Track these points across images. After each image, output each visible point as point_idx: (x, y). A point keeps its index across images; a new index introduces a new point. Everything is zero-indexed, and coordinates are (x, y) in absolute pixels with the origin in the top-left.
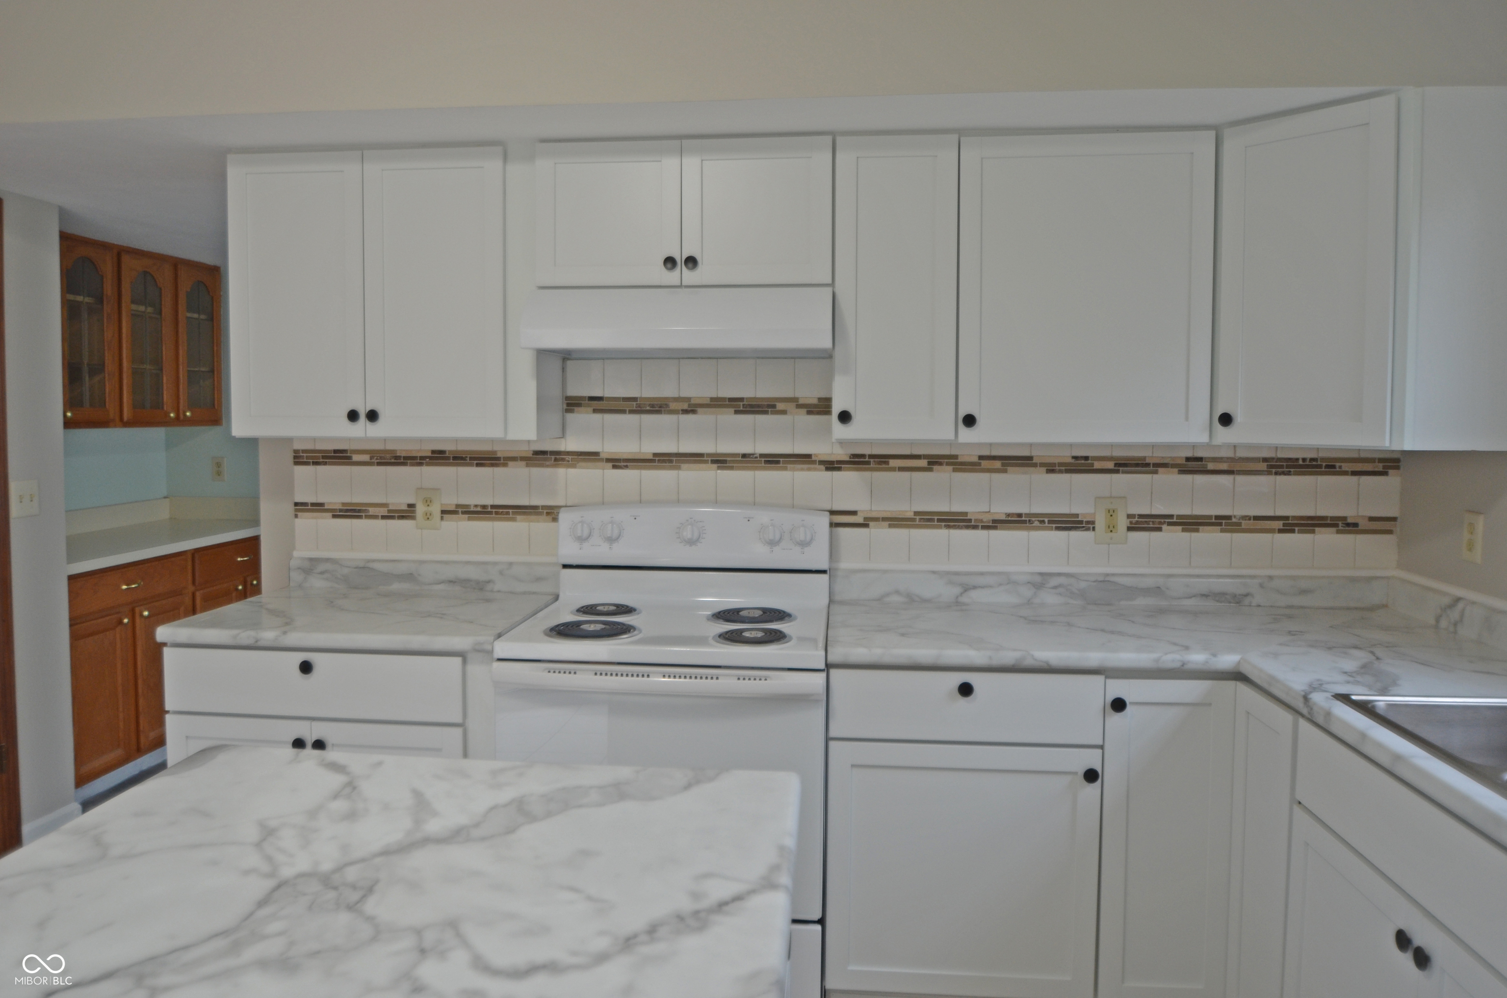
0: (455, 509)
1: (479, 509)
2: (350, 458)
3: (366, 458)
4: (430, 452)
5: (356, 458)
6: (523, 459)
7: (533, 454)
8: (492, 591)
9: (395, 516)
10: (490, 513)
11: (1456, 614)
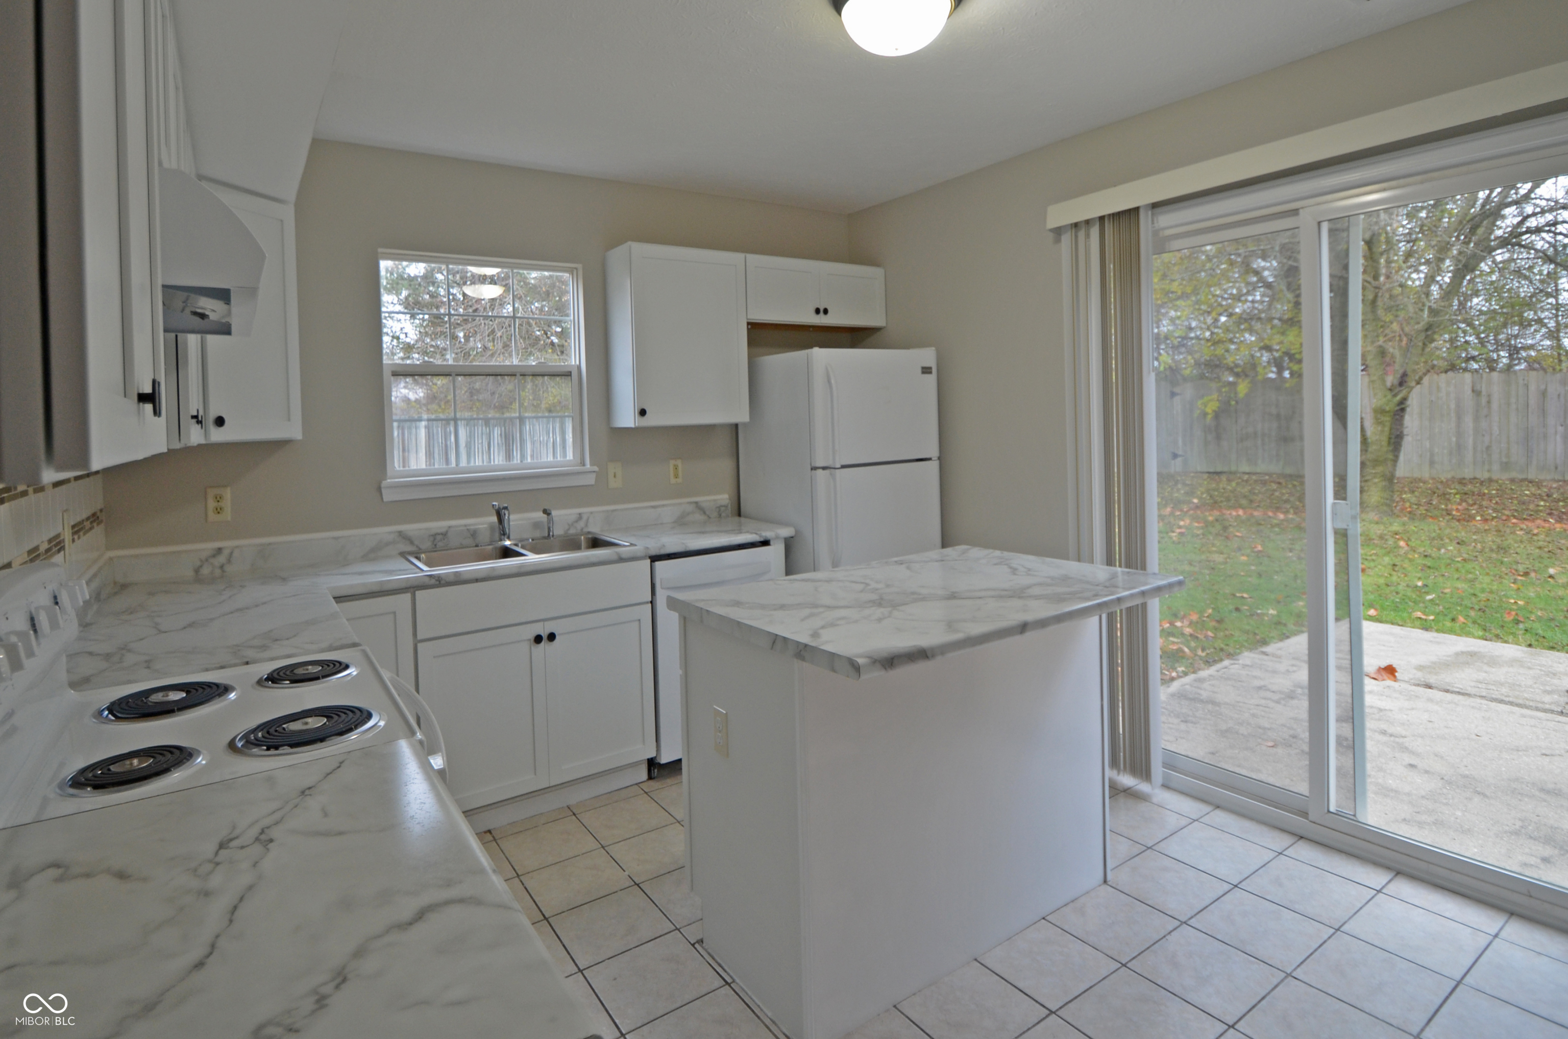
11: (222, 559)
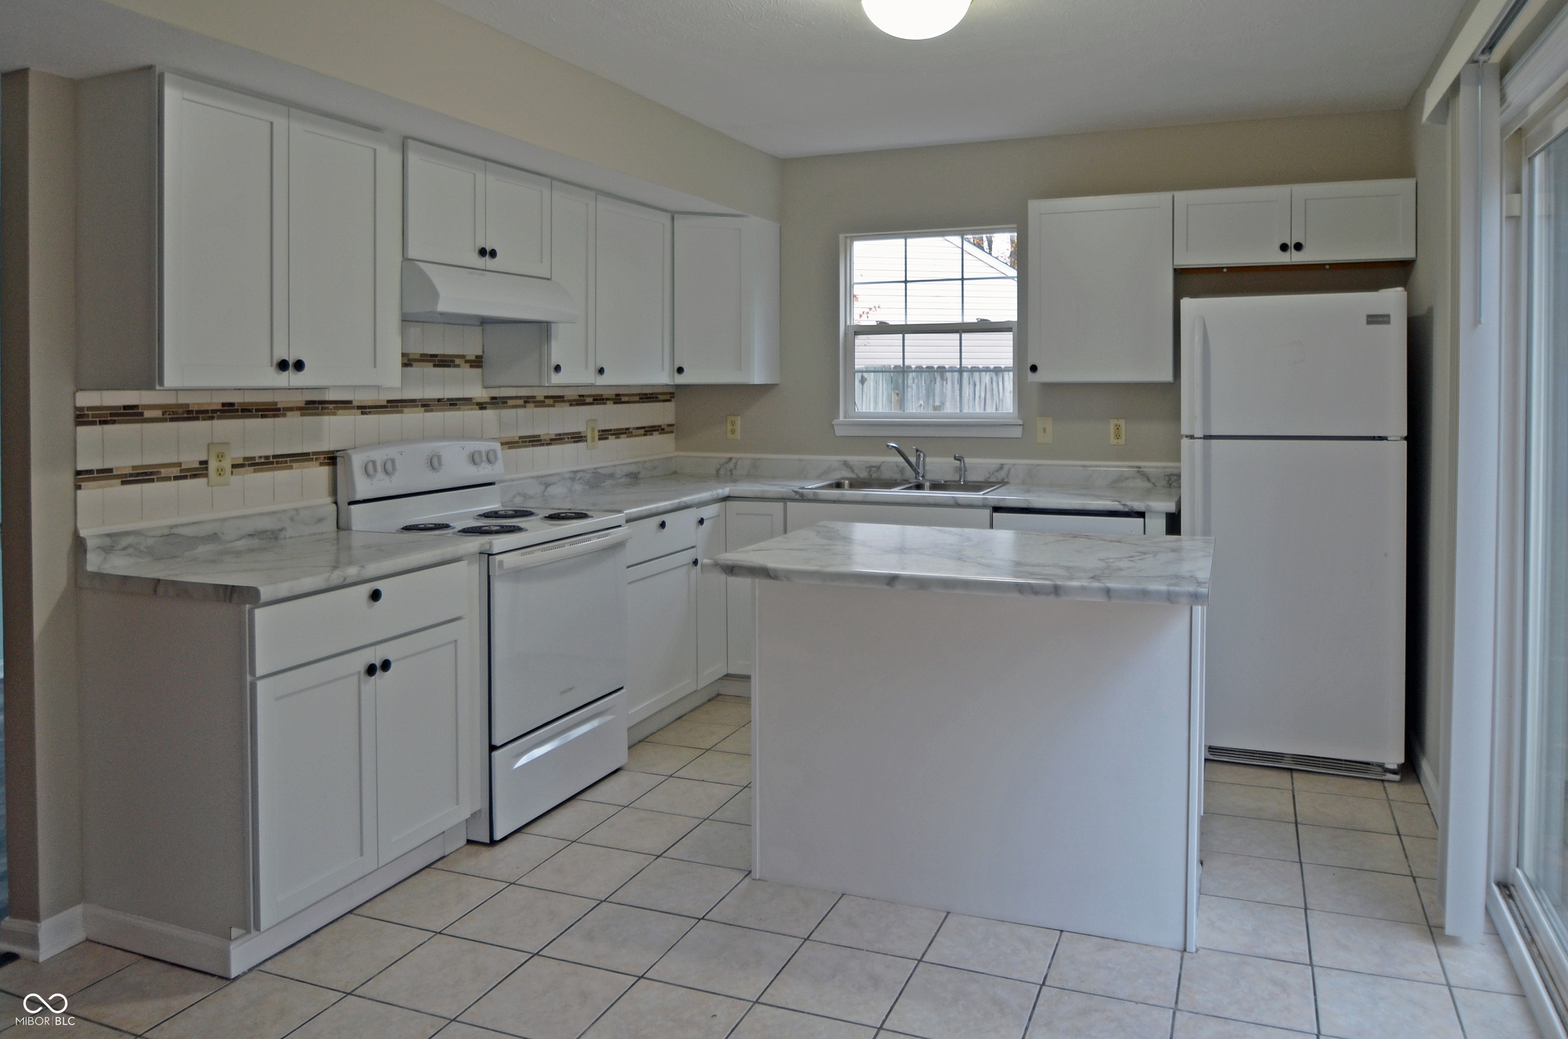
0: (242, 462)
1: (263, 460)
2: (142, 414)
3: (158, 413)
4: (221, 405)
5: (148, 414)
6: (299, 409)
7: (306, 404)
8: (285, 538)
9: (187, 475)
10: (272, 463)
11: (731, 465)
